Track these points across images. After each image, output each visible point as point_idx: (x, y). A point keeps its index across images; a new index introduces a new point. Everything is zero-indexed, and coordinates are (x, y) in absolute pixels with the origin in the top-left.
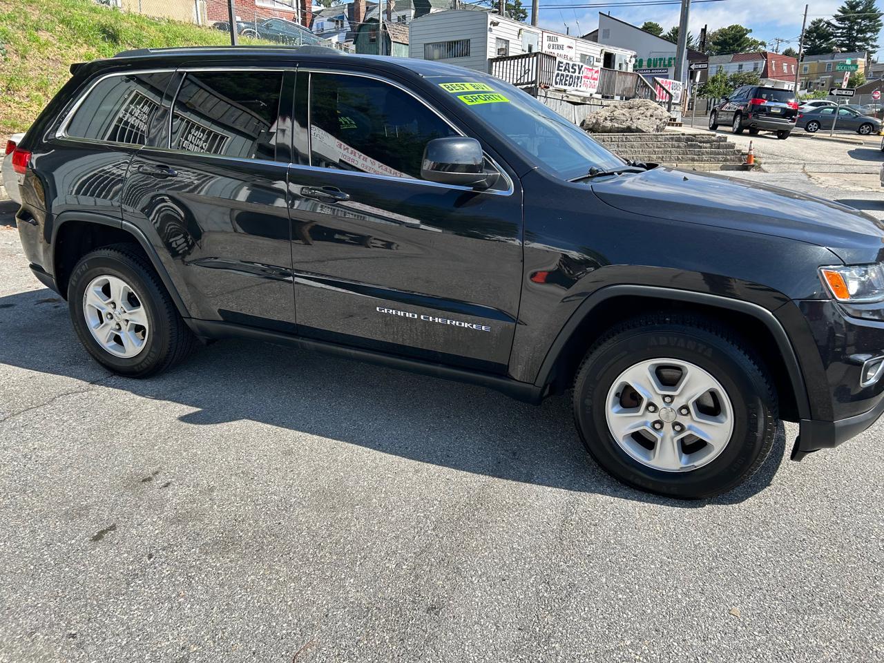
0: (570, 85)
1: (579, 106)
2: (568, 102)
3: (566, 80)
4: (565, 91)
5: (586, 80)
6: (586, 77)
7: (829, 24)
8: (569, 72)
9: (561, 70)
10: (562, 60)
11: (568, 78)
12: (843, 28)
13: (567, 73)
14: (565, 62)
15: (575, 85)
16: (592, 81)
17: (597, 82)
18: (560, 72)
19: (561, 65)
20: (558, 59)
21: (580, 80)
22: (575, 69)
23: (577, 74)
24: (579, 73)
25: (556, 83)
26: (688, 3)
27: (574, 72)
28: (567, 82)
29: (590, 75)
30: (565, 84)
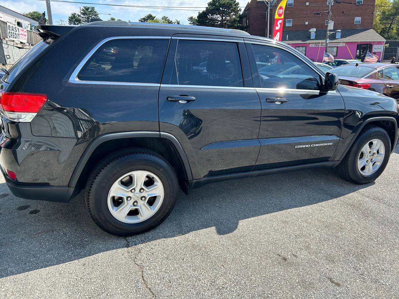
0: (16, 38)
1: (21, 49)
2: (16, 47)
3: (14, 35)
4: (13, 41)
5: (22, 36)
6: (21, 34)
7: (79, 15)
8: (14, 31)
9: (10, 30)
10: (10, 25)
11: (14, 34)
12: (85, 18)
13: (13, 32)
14: (11, 25)
15: (18, 38)
16: (24, 36)
17: (26, 37)
18: (10, 31)
19: (10, 27)
20: (8, 24)
21: (19, 36)
22: (16, 30)
23: (17, 32)
24: (18, 32)
25: (10, 37)
26: (49, 2)
27: (16, 31)
28: (14, 37)
29: (23, 33)
30: (14, 38)
